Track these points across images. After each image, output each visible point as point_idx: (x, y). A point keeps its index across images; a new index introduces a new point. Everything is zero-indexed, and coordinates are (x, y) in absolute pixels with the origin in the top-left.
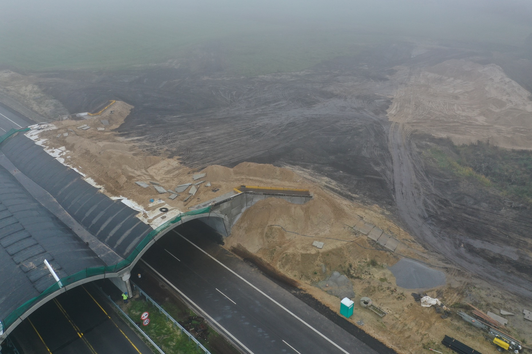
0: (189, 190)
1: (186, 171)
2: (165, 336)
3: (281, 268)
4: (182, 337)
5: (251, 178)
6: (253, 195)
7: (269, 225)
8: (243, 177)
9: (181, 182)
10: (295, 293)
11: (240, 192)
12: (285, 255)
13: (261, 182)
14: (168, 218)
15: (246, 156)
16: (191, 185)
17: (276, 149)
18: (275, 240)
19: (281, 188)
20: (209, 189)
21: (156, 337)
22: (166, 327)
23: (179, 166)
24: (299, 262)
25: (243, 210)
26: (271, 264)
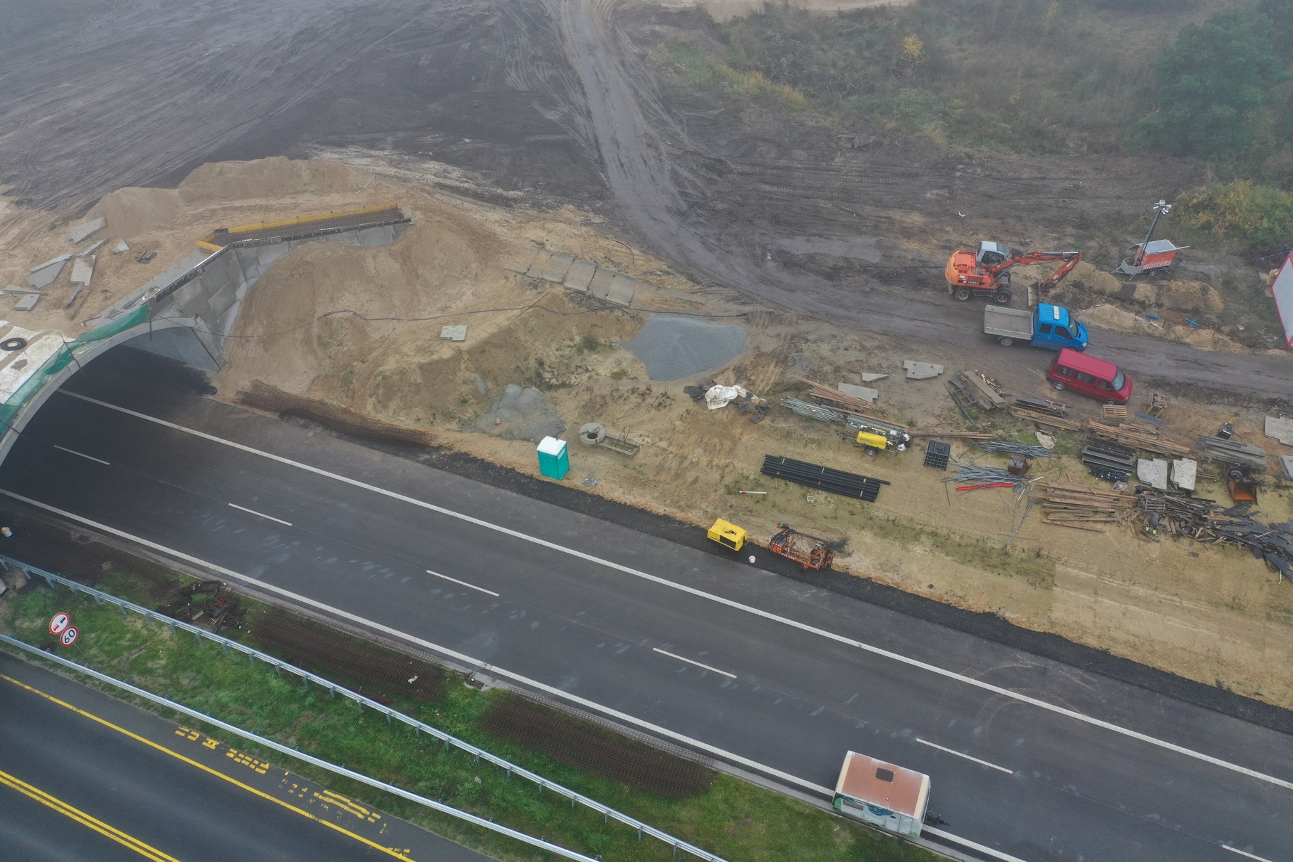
0: (70, 273)
1: (41, 223)
2: (134, 652)
3: (381, 412)
4: (180, 639)
5: (237, 203)
6: (255, 249)
7: (320, 315)
8: (213, 206)
9: (36, 258)
10: (428, 460)
11: (218, 249)
12: (380, 378)
13: (267, 209)
14: (33, 362)
15: (204, 146)
16: (71, 259)
17: (281, 111)
18: (345, 349)
19: (326, 215)
20: (127, 258)
21: (109, 661)
22: (128, 631)
23: (17, 213)
24: (417, 385)
25: (241, 293)
26: (352, 409)
